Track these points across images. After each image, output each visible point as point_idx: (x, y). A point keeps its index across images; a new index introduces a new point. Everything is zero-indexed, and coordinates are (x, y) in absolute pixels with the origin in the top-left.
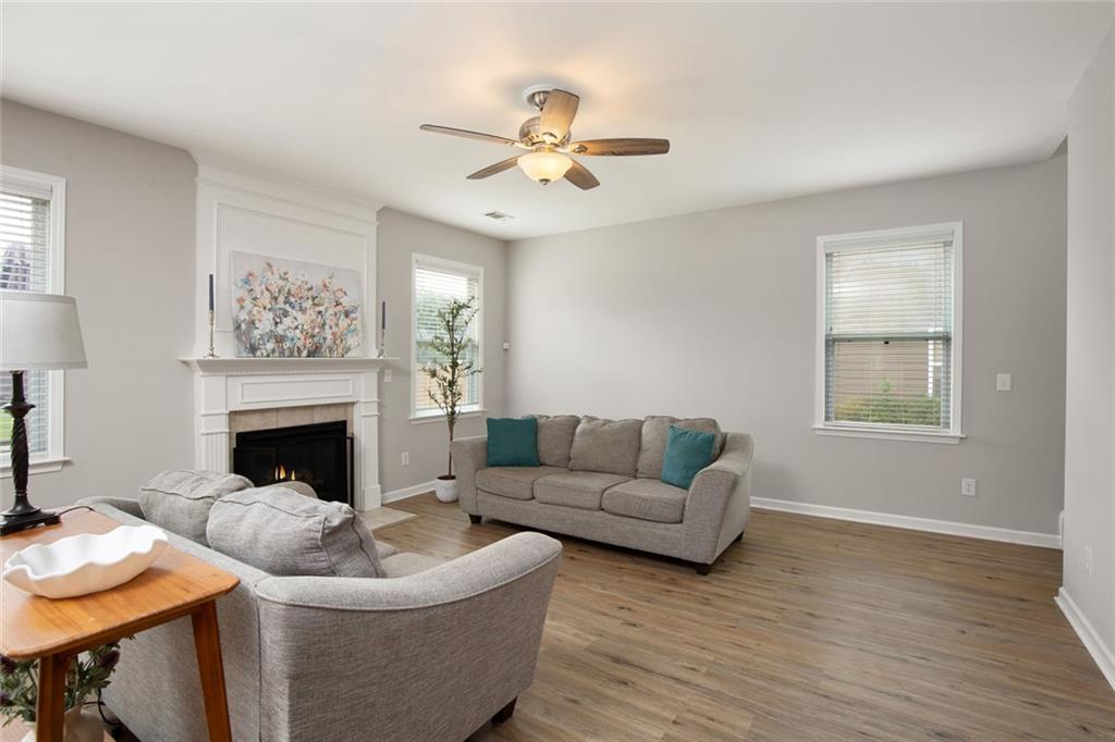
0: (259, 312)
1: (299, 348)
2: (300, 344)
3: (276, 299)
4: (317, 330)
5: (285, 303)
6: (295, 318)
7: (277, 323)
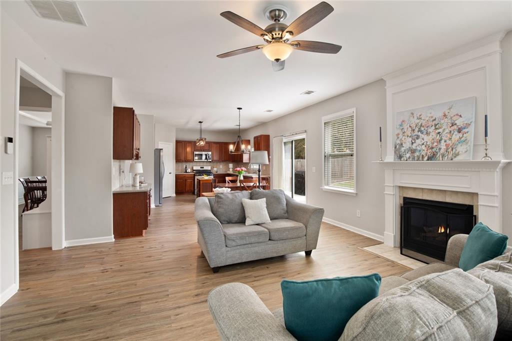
0: (405, 139)
1: (423, 156)
2: (423, 153)
3: (414, 130)
4: (436, 144)
5: (418, 131)
6: (423, 139)
7: (413, 143)
